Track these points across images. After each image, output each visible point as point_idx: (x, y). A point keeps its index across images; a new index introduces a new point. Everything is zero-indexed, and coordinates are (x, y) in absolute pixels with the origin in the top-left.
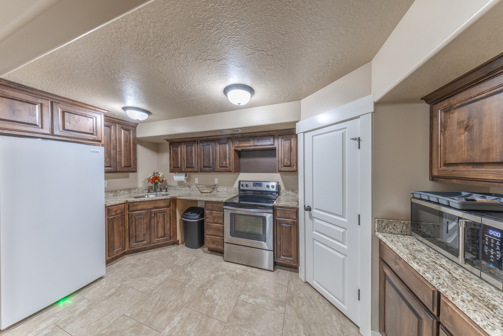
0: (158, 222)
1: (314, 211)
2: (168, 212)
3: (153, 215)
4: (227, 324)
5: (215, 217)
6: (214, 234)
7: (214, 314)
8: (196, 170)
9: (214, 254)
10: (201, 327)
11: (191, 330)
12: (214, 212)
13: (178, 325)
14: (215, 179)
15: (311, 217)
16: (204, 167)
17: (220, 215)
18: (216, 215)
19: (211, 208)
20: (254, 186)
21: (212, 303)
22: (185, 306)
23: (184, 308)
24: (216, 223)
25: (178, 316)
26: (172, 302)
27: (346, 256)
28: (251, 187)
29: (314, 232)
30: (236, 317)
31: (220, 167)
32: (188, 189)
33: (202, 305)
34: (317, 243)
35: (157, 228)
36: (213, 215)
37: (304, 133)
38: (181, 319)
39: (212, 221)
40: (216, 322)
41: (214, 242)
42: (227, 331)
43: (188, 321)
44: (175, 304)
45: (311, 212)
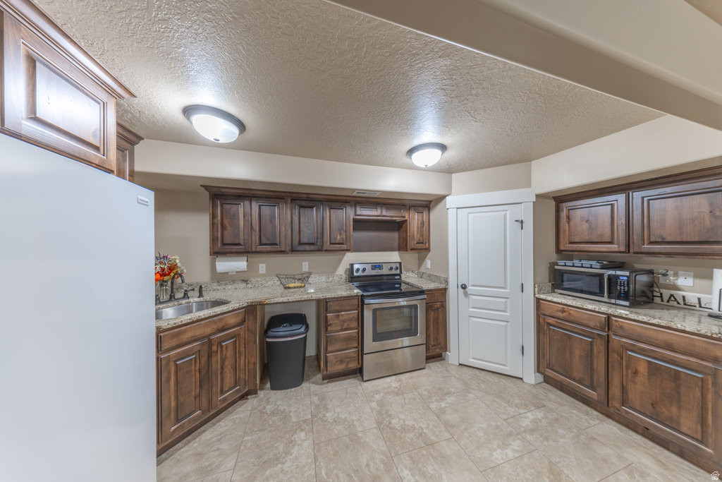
0: (223, 360)
1: (470, 288)
2: (242, 333)
3: (214, 348)
4: (455, 438)
5: (343, 321)
6: (343, 347)
7: (432, 438)
8: (283, 249)
9: (337, 381)
10: (439, 459)
11: (435, 469)
12: (343, 313)
13: (417, 477)
14: (304, 263)
15: (466, 295)
16: (300, 244)
17: (352, 315)
18: (344, 317)
19: (337, 308)
20: (372, 269)
21: (416, 431)
22: (393, 455)
23: (395, 459)
24: (346, 330)
25: (402, 471)
26: (371, 464)
27: (508, 322)
28: (369, 272)
29: (470, 309)
30: (453, 426)
31: (331, 244)
32: (244, 285)
33: (409, 441)
34: (474, 319)
35: (221, 373)
36: (341, 318)
37: (457, 208)
38: (410, 469)
39: (339, 328)
40: (444, 443)
41: (341, 361)
42: (462, 442)
43: (420, 465)
44: (378, 462)
45: (467, 290)
